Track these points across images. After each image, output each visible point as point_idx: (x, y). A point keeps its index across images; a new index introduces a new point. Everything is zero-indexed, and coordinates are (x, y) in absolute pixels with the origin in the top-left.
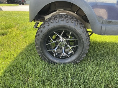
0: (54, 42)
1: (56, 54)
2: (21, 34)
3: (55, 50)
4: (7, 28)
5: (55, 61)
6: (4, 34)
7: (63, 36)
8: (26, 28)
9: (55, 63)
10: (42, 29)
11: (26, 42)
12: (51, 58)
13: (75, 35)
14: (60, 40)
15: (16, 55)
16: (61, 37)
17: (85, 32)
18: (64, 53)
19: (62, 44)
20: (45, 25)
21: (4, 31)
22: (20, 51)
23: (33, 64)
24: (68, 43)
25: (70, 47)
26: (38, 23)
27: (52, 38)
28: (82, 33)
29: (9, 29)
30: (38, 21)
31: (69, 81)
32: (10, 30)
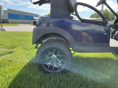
0: (48, 58)
1: (50, 66)
2: (24, 53)
3: (49, 63)
4: (12, 48)
5: (49, 71)
6: (10, 53)
7: (54, 54)
8: (27, 47)
9: (49, 73)
10: (40, 49)
11: (28, 59)
12: (46, 69)
13: (62, 53)
14: (52, 56)
15: (21, 68)
16: (53, 54)
17: (68, 51)
18: (55, 65)
19: (54, 59)
20: (42, 47)
21: (11, 50)
22: (24, 65)
23: (34, 73)
24: (58, 58)
25: (59, 61)
26: (37, 45)
27: (47, 55)
28: (66, 51)
29: (15, 48)
30: (38, 44)
31: (57, 83)
32: (15, 50)
